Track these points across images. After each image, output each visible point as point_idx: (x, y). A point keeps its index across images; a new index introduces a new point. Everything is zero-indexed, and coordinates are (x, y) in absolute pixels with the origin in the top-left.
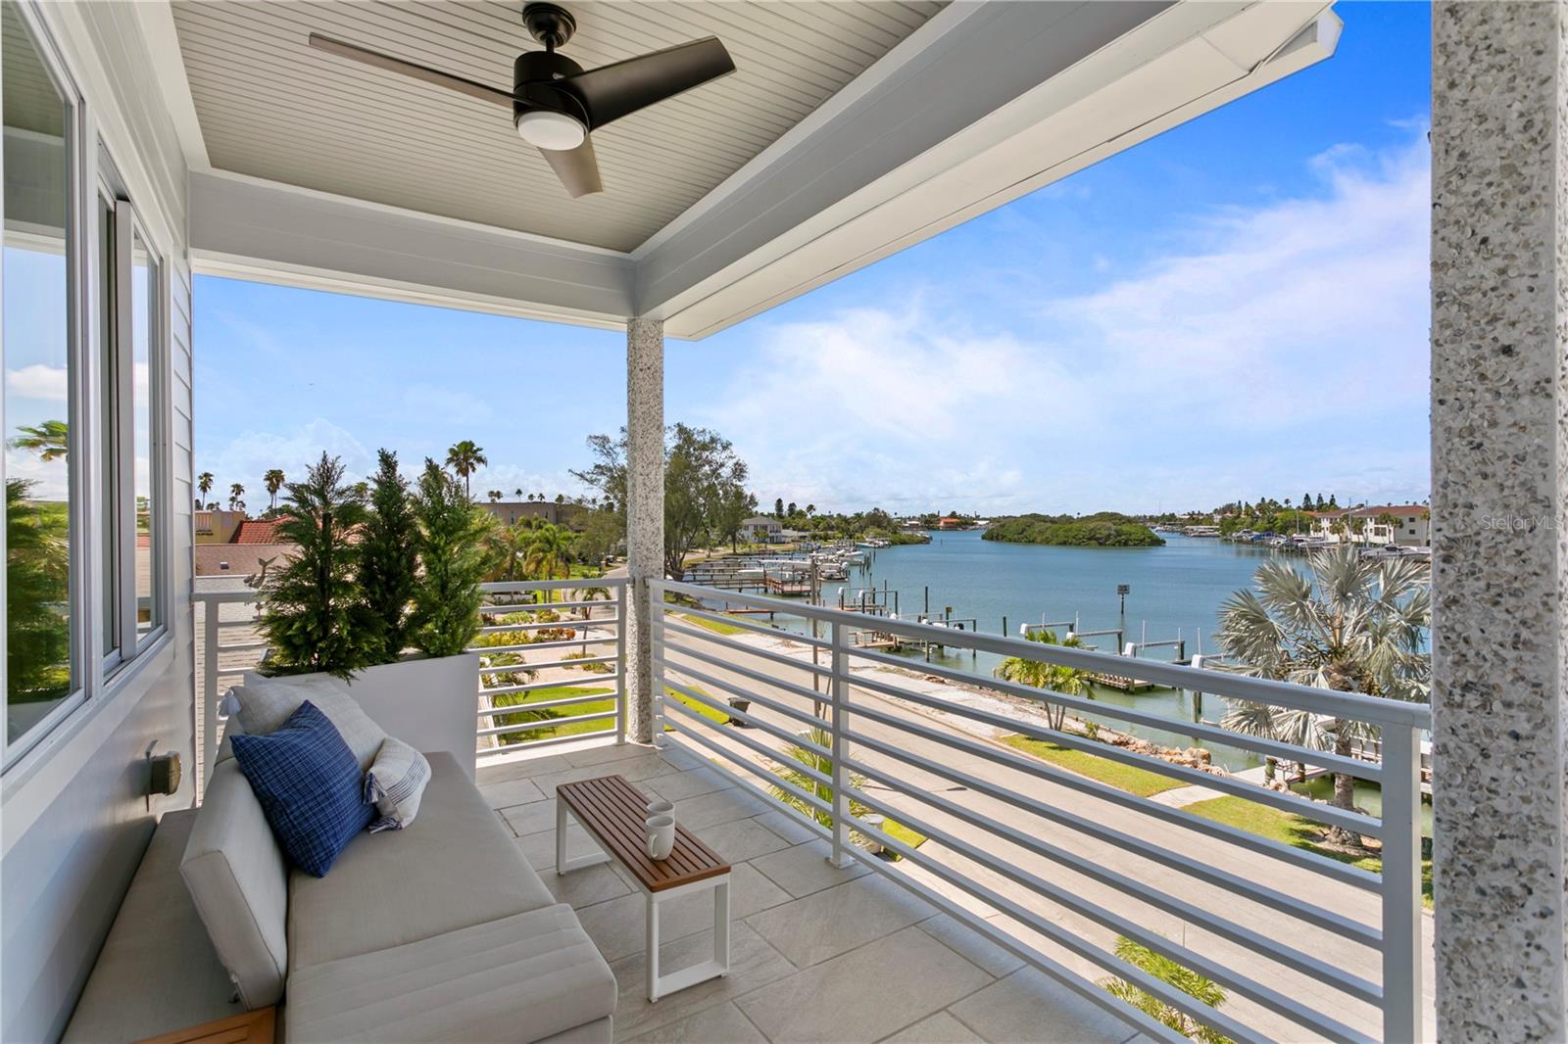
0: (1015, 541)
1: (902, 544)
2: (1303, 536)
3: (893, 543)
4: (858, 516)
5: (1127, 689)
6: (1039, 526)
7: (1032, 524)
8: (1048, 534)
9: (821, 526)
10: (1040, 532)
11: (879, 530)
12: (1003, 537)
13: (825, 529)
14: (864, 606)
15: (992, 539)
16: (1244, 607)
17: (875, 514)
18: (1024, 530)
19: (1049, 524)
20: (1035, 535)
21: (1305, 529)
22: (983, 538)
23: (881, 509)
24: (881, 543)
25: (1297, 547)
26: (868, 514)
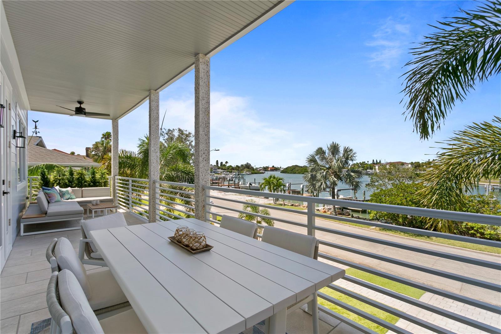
0: (290, 173)
3: (252, 173)
4: (242, 165)
6: (297, 168)
7: (295, 168)
8: (299, 171)
9: (230, 168)
10: (297, 170)
11: (248, 169)
12: (287, 172)
13: (231, 169)
15: (283, 173)
17: (247, 165)
18: (293, 170)
19: (300, 168)
21: (371, 169)
22: (281, 172)
23: (249, 163)
24: (248, 173)
26: (245, 165)
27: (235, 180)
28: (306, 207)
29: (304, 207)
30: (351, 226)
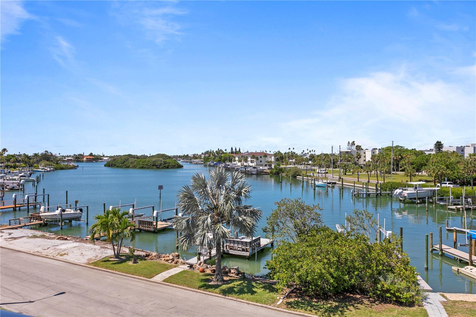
0: (120, 167)
1: (61, 169)
2: (229, 163)
3: (56, 169)
4: (36, 155)
5: (155, 231)
6: (131, 160)
7: (128, 159)
8: (135, 164)
9: (12, 160)
10: (132, 163)
11: (48, 162)
12: (115, 165)
13: (14, 162)
14: (28, 203)
15: (109, 166)
16: (186, 192)
17: (46, 154)
18: (124, 162)
19: (136, 159)
20: (130, 164)
21: (230, 161)
22: (105, 166)
23: (49, 152)
24: (49, 169)
25: (227, 167)
26: (42, 154)
27: (28, 197)
28: (170, 261)
29: (167, 260)
30: (250, 302)
